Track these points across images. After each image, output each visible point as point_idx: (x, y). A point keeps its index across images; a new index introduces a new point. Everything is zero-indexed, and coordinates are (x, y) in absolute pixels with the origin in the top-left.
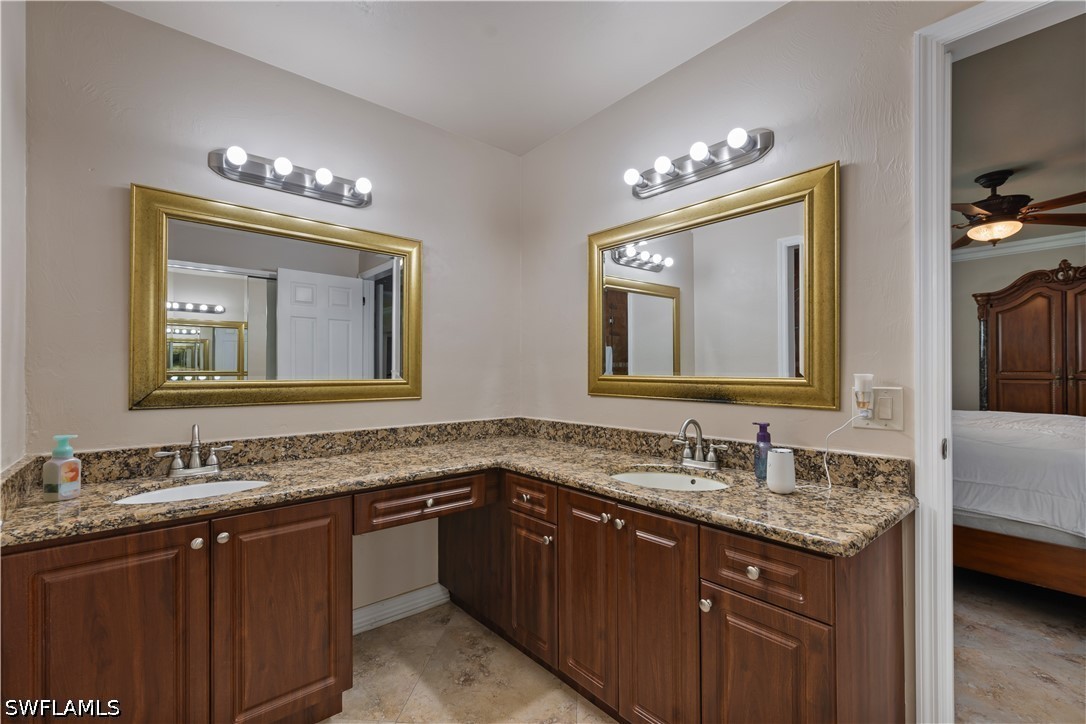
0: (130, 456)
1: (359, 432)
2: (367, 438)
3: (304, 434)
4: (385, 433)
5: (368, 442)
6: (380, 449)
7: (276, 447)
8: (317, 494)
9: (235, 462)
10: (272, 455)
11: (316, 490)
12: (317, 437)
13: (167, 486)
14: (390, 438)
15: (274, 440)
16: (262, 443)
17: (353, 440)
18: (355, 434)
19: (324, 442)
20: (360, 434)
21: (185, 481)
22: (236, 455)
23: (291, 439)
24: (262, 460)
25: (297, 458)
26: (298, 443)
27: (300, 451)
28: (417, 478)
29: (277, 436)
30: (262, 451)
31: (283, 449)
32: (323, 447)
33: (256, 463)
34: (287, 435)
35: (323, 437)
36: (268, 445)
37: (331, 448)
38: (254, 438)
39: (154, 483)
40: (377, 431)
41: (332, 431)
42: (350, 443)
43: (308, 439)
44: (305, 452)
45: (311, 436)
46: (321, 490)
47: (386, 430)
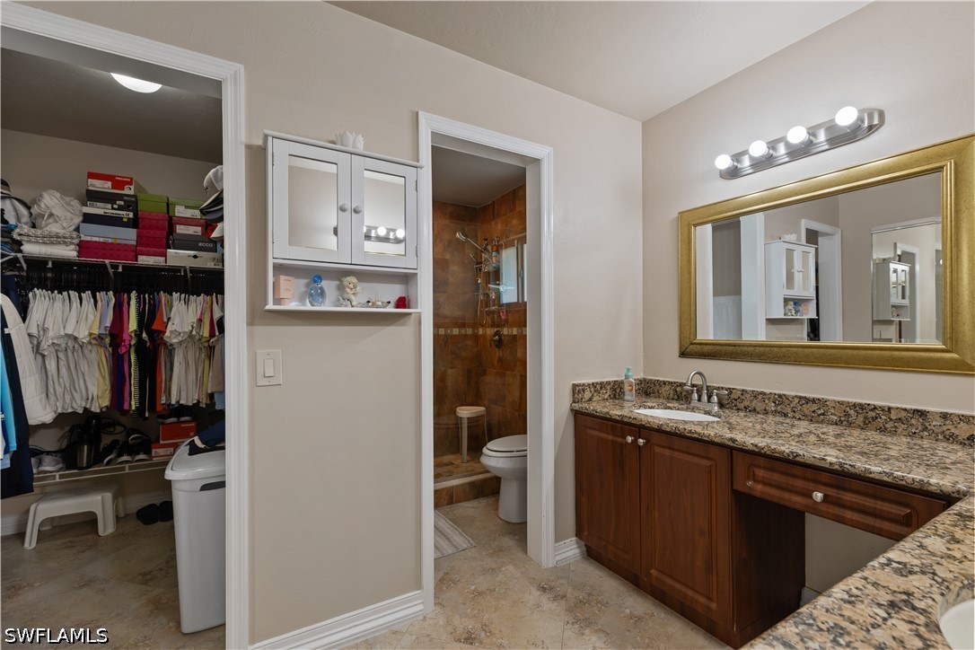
0: (677, 386)
1: (860, 405)
2: (872, 414)
3: (793, 394)
4: (904, 414)
5: (874, 419)
6: (894, 432)
7: (767, 401)
8: (696, 436)
9: (736, 406)
10: (763, 408)
11: (696, 433)
12: (807, 400)
13: (682, 410)
14: (913, 421)
15: (765, 394)
16: (755, 395)
17: (852, 412)
18: (855, 405)
19: (815, 407)
20: (862, 407)
21: (693, 410)
22: (736, 400)
23: (780, 396)
24: (755, 410)
25: (786, 415)
26: (787, 402)
27: (789, 410)
28: (798, 459)
29: (767, 391)
30: (755, 402)
31: (773, 404)
32: (814, 412)
33: (750, 411)
34: (777, 392)
35: (814, 401)
36: (760, 397)
37: (823, 414)
38: (749, 389)
39: (676, 405)
40: (890, 409)
41: (825, 397)
42: (847, 415)
43: (797, 400)
44: (794, 412)
45: (800, 398)
46: (699, 434)
47: (905, 410)
